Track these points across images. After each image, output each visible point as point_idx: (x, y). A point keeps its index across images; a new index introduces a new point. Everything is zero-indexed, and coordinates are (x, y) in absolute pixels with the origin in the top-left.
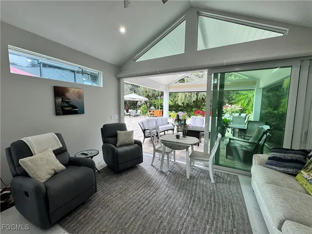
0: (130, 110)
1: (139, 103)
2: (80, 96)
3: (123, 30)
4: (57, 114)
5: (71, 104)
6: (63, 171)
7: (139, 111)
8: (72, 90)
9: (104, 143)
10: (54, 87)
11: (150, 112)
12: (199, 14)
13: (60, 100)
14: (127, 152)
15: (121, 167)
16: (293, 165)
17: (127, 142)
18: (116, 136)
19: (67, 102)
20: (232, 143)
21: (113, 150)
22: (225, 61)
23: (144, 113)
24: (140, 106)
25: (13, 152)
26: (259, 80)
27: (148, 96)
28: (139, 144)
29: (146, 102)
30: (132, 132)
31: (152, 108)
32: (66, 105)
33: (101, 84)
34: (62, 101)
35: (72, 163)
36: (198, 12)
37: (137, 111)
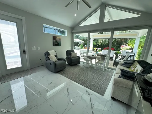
0: (75, 46)
1: (79, 43)
2: (60, 40)
3: (75, 15)
4: (54, 45)
5: (57, 42)
6: (57, 61)
7: (79, 47)
8: (58, 37)
9: (67, 56)
10: (53, 36)
11: (84, 48)
12: (106, 6)
13: (54, 41)
14: (75, 59)
15: (73, 64)
16: (129, 64)
17: (75, 56)
18: (71, 54)
19: (56, 41)
20: (116, 60)
21: (70, 58)
22: (114, 27)
23: (82, 48)
24: (80, 45)
25: (46, 54)
26: (139, 33)
27: (84, 40)
28: (79, 57)
29: (83, 43)
30: (77, 53)
31: (85, 46)
32: (56, 42)
33: (66, 35)
34: (55, 41)
35: (59, 60)
36: (105, 6)
37: (78, 47)
